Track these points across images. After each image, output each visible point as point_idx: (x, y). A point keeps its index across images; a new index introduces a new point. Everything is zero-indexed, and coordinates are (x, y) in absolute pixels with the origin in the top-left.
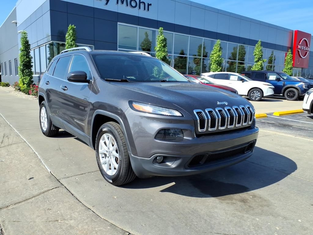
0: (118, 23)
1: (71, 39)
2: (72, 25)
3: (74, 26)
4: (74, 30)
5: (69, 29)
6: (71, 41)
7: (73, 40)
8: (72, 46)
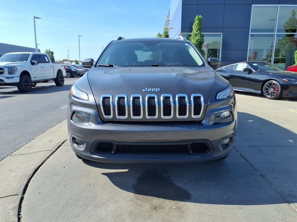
0: (253, 5)
1: (197, 29)
2: (199, 16)
3: (201, 16)
4: (200, 20)
5: (195, 20)
6: (196, 31)
7: (199, 29)
8: (197, 35)
